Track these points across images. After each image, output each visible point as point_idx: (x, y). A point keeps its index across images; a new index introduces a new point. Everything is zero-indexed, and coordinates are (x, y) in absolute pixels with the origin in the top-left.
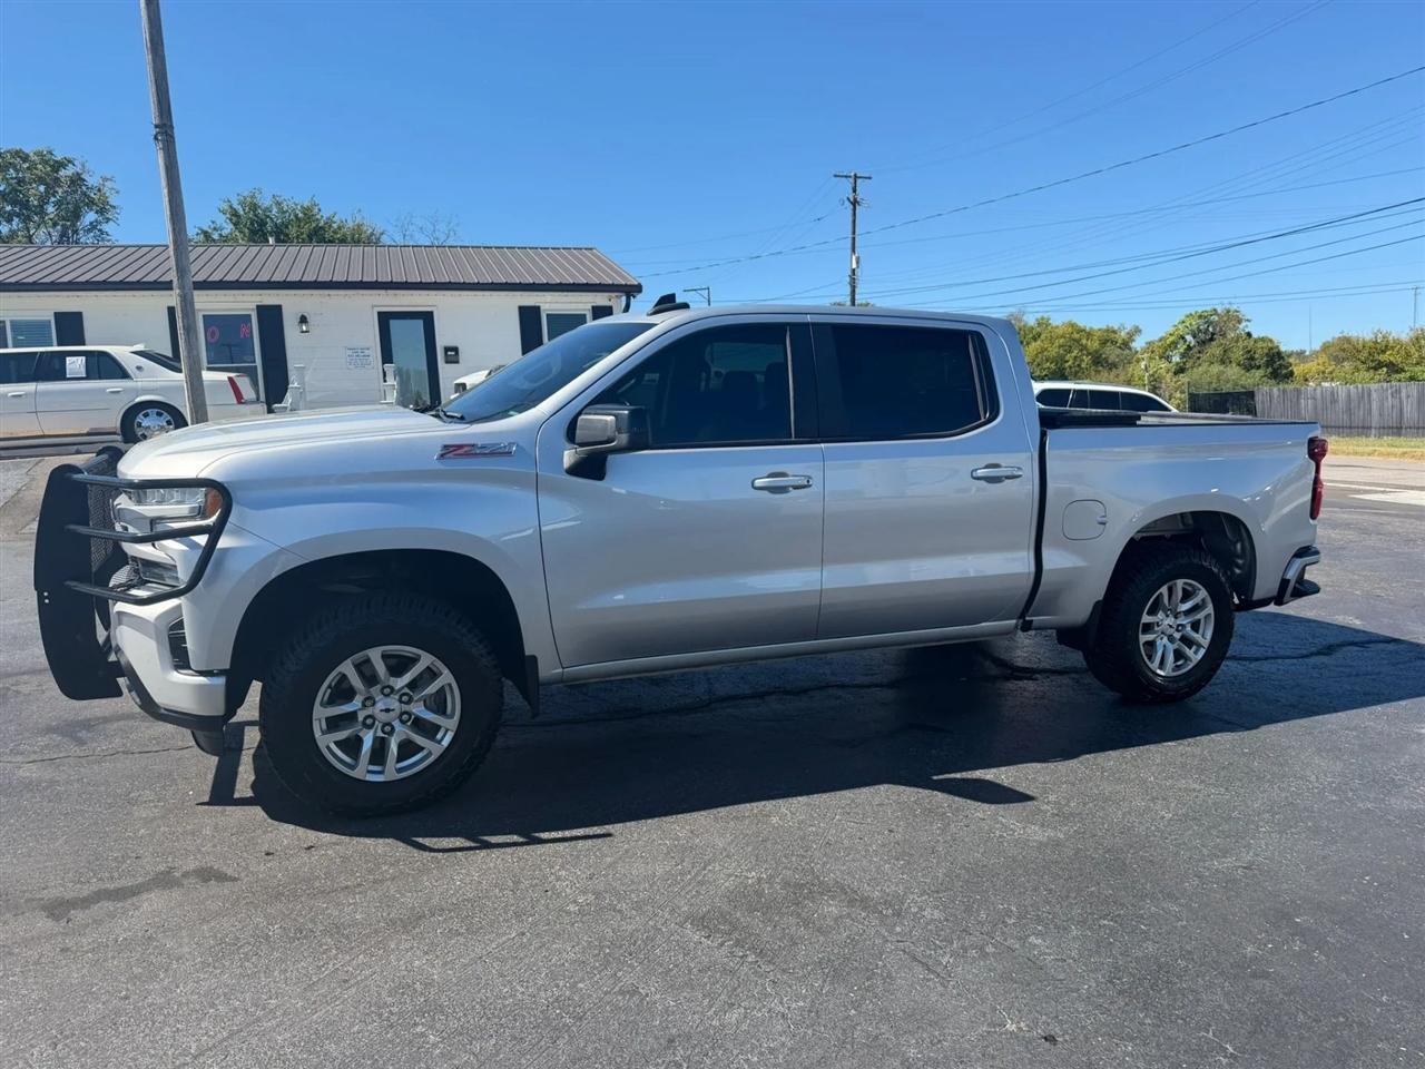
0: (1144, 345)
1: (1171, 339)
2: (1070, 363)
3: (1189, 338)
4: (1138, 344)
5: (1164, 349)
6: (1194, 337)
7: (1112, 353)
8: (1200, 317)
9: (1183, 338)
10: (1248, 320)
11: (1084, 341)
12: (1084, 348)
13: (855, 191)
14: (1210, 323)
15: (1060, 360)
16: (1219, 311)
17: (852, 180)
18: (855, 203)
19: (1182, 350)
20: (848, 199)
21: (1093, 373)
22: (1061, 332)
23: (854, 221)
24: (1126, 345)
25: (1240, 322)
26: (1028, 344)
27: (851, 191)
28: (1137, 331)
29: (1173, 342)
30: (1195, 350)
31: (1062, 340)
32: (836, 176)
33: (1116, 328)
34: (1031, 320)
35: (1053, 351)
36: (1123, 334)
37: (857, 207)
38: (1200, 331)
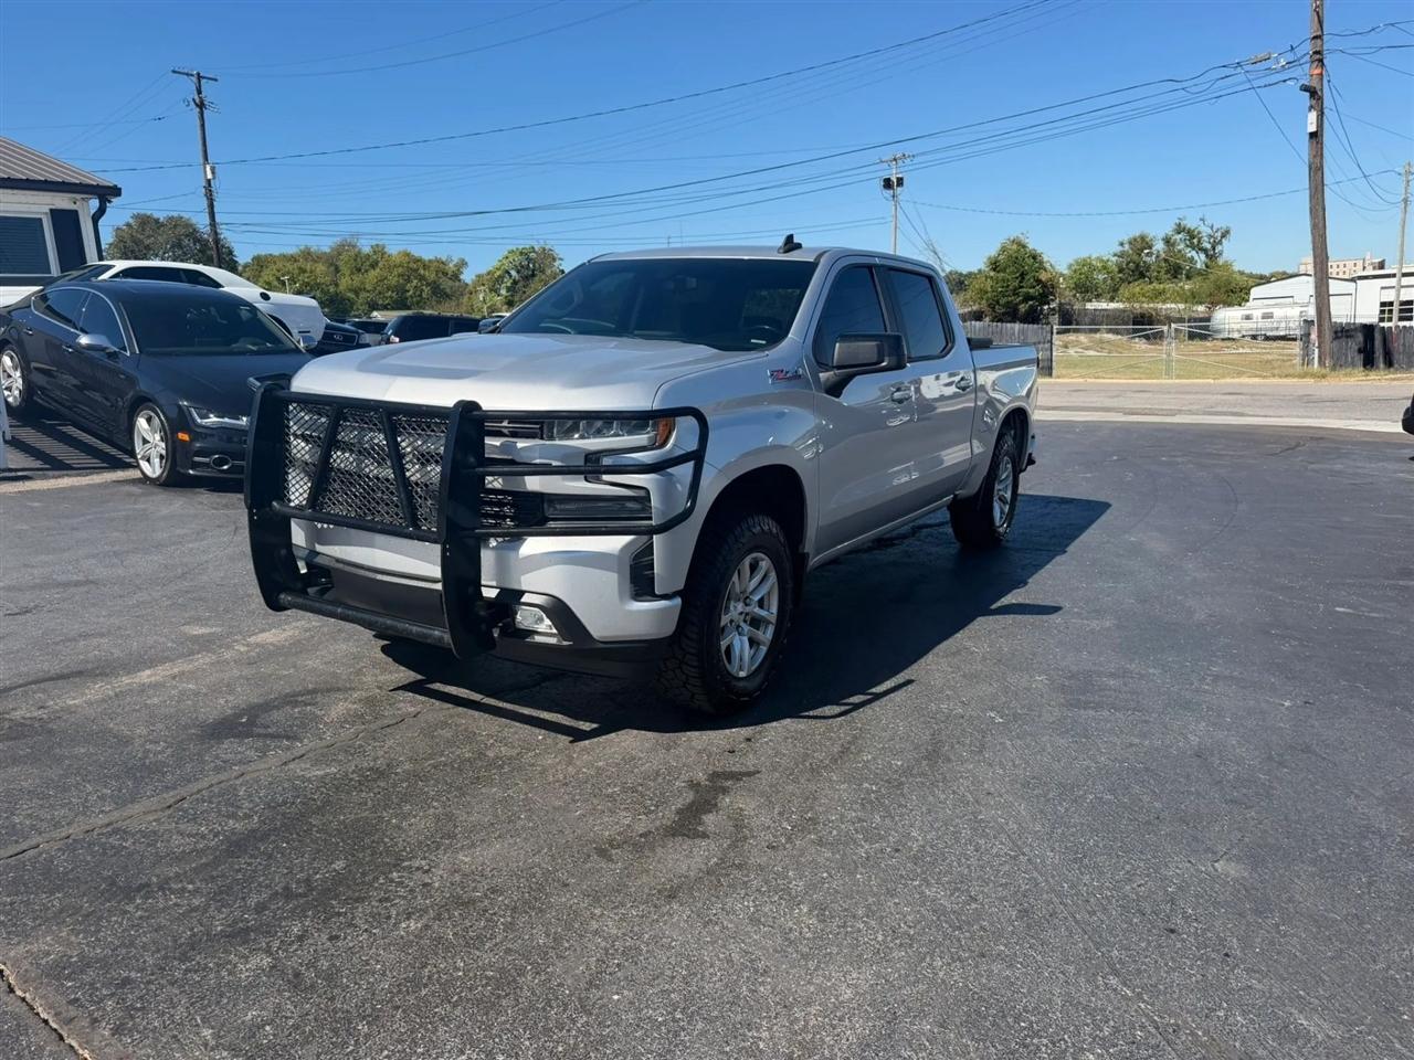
0: (474, 277)
1: (498, 273)
2: (411, 293)
3: (513, 273)
4: (468, 276)
5: (493, 281)
6: (518, 272)
7: (446, 284)
8: (521, 253)
9: (509, 273)
10: (561, 259)
11: (422, 272)
12: (422, 278)
13: (199, 92)
14: (529, 260)
15: (401, 290)
16: (537, 249)
17: (195, 79)
18: (201, 106)
19: (509, 284)
20: (194, 100)
21: (434, 303)
22: (398, 261)
23: (203, 126)
24: (456, 277)
25: (554, 260)
26: (366, 271)
27: (195, 92)
28: (463, 263)
29: (499, 276)
30: (521, 284)
31: (400, 270)
32: (174, 72)
33: (444, 260)
34: (365, 247)
35: (393, 280)
36: (451, 265)
37: (205, 111)
38: (522, 267)
